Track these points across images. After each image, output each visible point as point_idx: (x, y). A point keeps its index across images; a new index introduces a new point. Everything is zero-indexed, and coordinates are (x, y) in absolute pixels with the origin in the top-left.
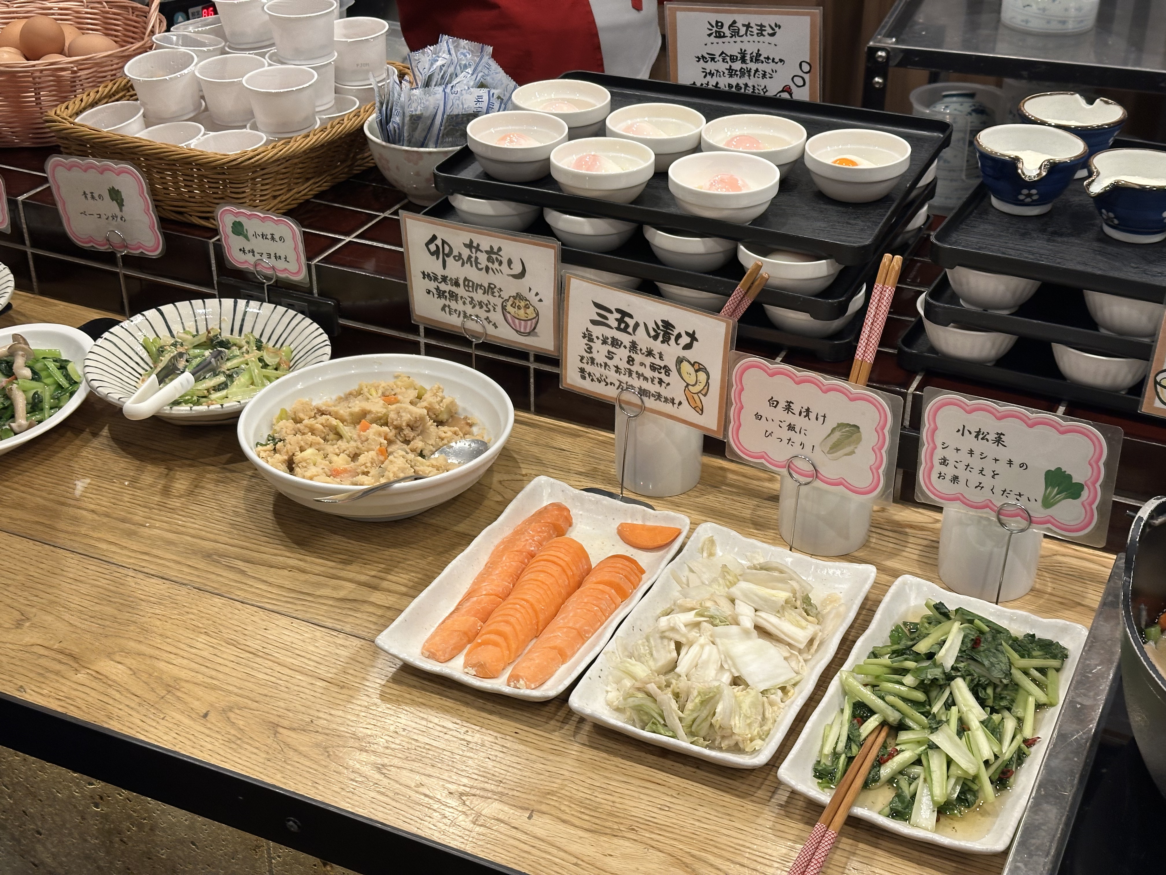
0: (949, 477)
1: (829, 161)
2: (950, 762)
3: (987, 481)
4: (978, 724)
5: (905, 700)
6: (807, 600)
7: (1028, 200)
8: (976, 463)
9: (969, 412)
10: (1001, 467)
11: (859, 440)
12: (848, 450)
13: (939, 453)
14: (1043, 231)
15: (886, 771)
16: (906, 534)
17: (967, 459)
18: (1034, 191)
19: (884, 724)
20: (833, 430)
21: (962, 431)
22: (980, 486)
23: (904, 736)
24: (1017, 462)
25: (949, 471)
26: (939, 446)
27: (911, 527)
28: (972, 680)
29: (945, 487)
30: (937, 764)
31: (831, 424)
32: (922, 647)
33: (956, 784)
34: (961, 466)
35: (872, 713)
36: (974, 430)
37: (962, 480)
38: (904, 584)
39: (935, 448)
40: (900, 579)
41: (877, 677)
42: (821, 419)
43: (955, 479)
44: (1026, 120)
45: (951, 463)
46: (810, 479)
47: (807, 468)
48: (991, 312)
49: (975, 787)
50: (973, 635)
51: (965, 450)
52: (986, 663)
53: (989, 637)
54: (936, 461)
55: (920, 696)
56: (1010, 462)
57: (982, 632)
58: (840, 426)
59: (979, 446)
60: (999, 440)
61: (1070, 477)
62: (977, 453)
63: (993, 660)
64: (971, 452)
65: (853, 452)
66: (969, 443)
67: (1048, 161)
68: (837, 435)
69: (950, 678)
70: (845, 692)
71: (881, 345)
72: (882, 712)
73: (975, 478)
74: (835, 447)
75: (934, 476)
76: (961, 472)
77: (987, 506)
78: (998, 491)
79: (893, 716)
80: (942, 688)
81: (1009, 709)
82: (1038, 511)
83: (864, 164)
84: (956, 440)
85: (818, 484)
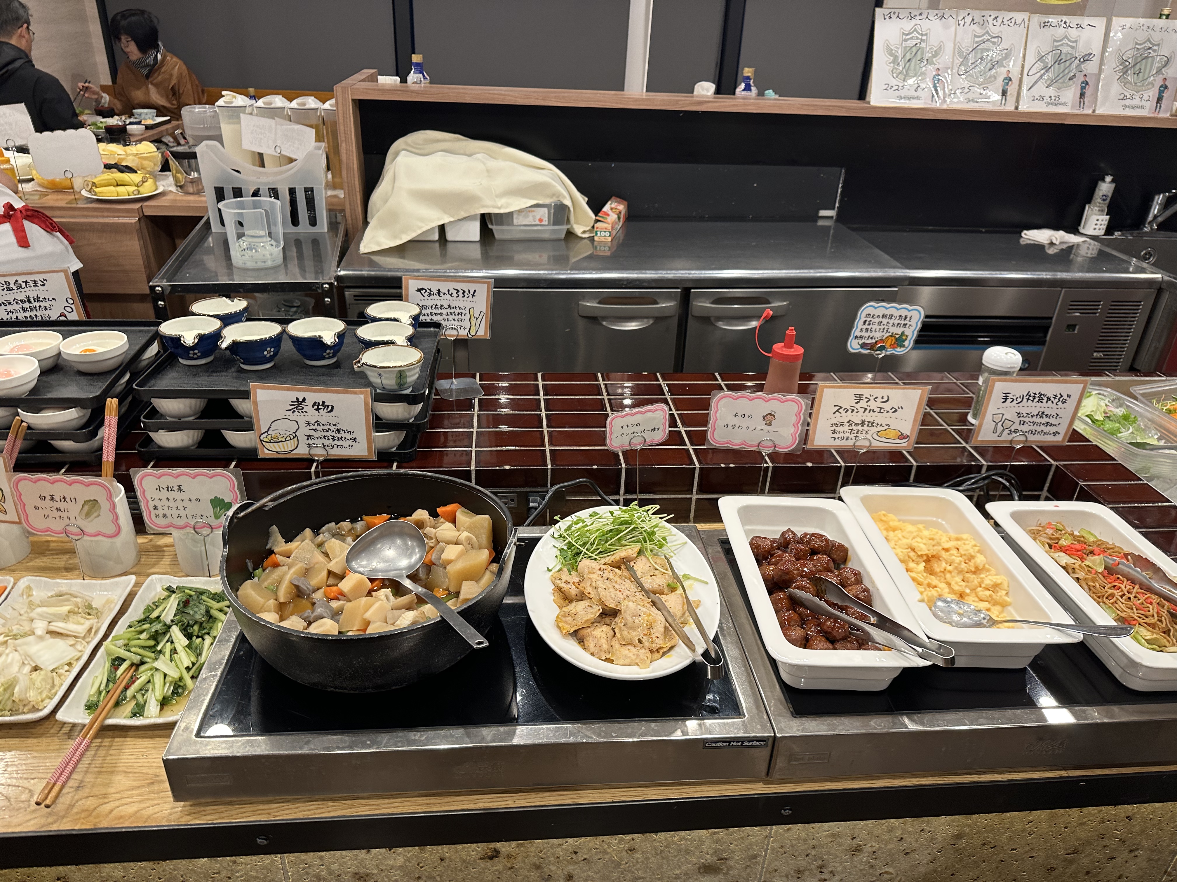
0: (161, 516)
1: (77, 352)
2: (165, 675)
3: (182, 513)
4: (182, 648)
5: (144, 647)
6: (90, 607)
7: (195, 356)
8: (172, 504)
9: (159, 478)
10: (187, 503)
11: (100, 507)
12: (95, 514)
13: (151, 504)
14: (206, 371)
15: (129, 693)
16: (164, 551)
17: (167, 504)
18: (196, 351)
19: (132, 664)
20: (83, 505)
21: (159, 489)
22: (179, 516)
23: (142, 668)
24: (193, 499)
25: (161, 512)
26: (150, 500)
27: (167, 546)
28: (182, 625)
29: (161, 521)
30: (158, 679)
31: (81, 502)
32: (155, 615)
33: (170, 686)
34: (166, 508)
35: (124, 660)
36: (165, 487)
37: (169, 515)
38: (152, 580)
39: (148, 501)
40: (150, 578)
41: (129, 639)
42: (74, 501)
43: (165, 516)
44: (194, 314)
45: (159, 507)
46: (80, 537)
47: (77, 530)
48: (183, 419)
49: (182, 684)
50: (184, 599)
51: (164, 499)
52: (191, 612)
53: (195, 598)
54: (151, 509)
55: (152, 643)
56: (190, 500)
57: (191, 596)
58: (86, 502)
59: (171, 495)
60: (180, 489)
61: (223, 500)
62: (171, 499)
63: (196, 609)
64: (168, 499)
65: (99, 515)
66: (165, 494)
67: (199, 335)
68: (86, 508)
69: (170, 627)
70: (108, 653)
71: (116, 450)
72: (130, 659)
73: (175, 513)
74: (88, 515)
75: (153, 517)
76: (166, 511)
77: (187, 526)
78: (190, 517)
79: (136, 659)
80: (164, 634)
81: (208, 634)
82: (214, 523)
83: (100, 350)
84: (157, 495)
85: (86, 538)
